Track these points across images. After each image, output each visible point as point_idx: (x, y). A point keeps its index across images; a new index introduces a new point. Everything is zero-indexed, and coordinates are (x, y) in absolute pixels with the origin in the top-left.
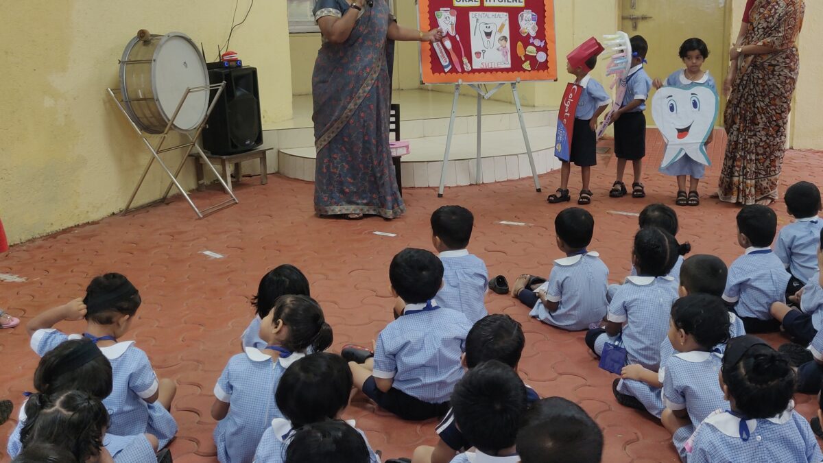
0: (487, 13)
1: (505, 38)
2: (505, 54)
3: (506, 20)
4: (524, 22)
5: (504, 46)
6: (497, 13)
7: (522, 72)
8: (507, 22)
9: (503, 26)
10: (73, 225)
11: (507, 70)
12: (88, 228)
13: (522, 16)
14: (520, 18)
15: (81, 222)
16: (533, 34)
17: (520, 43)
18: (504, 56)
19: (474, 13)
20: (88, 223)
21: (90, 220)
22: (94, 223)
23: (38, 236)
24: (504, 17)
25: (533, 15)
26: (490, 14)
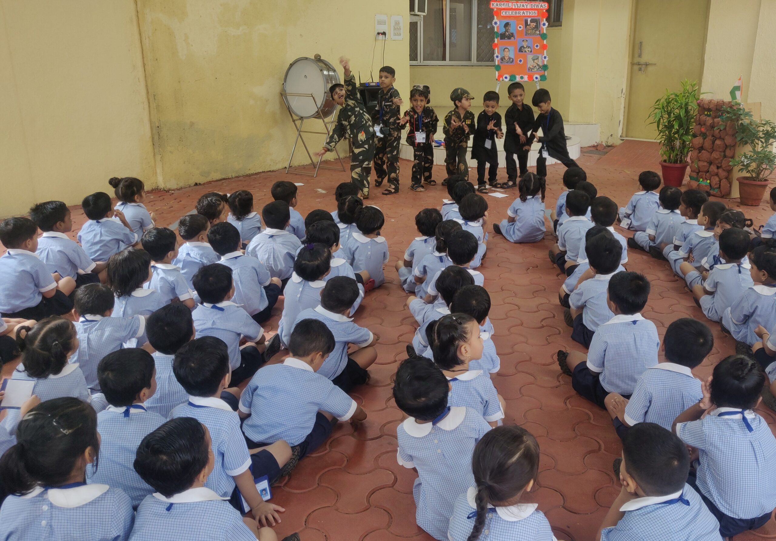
10: (260, 171)
12: (269, 173)
15: (266, 170)
20: (270, 171)
21: (271, 169)
22: (273, 171)
23: (242, 175)
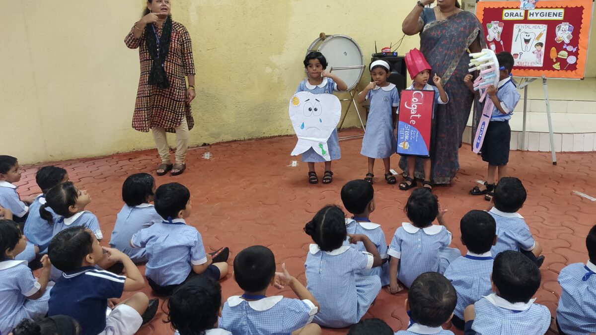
0: (529, 25)
1: (541, 44)
2: (539, 56)
3: (544, 30)
4: (560, 32)
5: (539, 50)
6: (538, 25)
7: (551, 71)
8: (545, 32)
9: (541, 35)
11: (538, 69)
13: (560, 28)
14: (557, 29)
16: (567, 41)
17: (553, 49)
18: (538, 57)
19: (518, 25)
24: (543, 28)
25: (569, 26)
26: (531, 26)
